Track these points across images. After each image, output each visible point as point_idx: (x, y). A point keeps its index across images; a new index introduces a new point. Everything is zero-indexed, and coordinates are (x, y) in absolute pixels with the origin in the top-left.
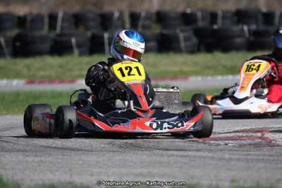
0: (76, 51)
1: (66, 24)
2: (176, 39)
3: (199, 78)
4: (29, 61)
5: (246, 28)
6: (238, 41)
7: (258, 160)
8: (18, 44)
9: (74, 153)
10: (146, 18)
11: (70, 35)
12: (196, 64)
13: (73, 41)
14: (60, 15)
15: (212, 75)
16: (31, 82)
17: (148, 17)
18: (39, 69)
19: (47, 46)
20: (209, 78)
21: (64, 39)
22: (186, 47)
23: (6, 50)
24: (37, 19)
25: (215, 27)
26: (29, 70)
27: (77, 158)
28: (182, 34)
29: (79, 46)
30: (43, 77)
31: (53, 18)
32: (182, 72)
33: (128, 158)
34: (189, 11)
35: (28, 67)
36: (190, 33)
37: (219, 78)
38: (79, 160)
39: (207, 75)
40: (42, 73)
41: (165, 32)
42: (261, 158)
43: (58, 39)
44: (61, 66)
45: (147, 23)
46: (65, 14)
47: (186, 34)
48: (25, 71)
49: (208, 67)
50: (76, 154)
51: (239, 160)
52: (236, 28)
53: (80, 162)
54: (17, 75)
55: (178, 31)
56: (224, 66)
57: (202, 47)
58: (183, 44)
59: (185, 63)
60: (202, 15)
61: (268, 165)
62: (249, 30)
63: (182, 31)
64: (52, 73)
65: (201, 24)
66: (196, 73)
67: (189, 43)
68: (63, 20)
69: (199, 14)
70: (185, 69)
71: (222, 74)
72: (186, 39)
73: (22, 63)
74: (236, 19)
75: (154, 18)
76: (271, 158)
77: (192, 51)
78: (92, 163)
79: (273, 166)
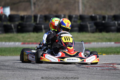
0: (44, 31)
1: (41, 20)
2: (87, 27)
3: (96, 43)
4: (23, 35)
5: (116, 22)
6: (113, 28)
7: (106, 75)
8: (19, 27)
9: (29, 71)
10: (75, 18)
11: (42, 24)
12: (94, 37)
13: (43, 26)
14: (39, 16)
15: (101, 42)
16: (24, 43)
17: (76, 17)
18: (28, 38)
19: (31, 29)
20: (100, 43)
21: (39, 25)
22: (91, 30)
23: (14, 30)
24: (29, 17)
25: (103, 22)
26: (23, 39)
27: (30, 73)
28: (89, 25)
29: (45, 29)
30: (29, 41)
31: (35, 17)
32: (88, 40)
33: (52, 73)
34: (93, 15)
35: (23, 37)
36: (93, 24)
37: (104, 43)
38: (31, 73)
39: (99, 42)
40: (29, 40)
41: (82, 23)
42: (108, 74)
43: (36, 25)
44: (37, 37)
45: (76, 20)
46: (41, 15)
47: (91, 25)
48: (21, 39)
49: (99, 39)
50: (30, 71)
51: (99, 74)
52: (112, 23)
53: (31, 74)
54: (18, 41)
55: (87, 23)
56: (106, 38)
57: (97, 30)
58: (89, 29)
59: (90, 37)
60: (99, 17)
61: (110, 77)
62: (118, 23)
63: (89, 23)
64: (33, 40)
65: (98, 20)
66: (94, 41)
67: (92, 28)
68: (40, 18)
69: (98, 17)
70: (90, 39)
71: (105, 42)
72: (91, 27)
73: (20, 36)
74: (113, 19)
75: (79, 18)
76: (112, 74)
77: (93, 32)
78: (36, 75)
79: (112, 77)
